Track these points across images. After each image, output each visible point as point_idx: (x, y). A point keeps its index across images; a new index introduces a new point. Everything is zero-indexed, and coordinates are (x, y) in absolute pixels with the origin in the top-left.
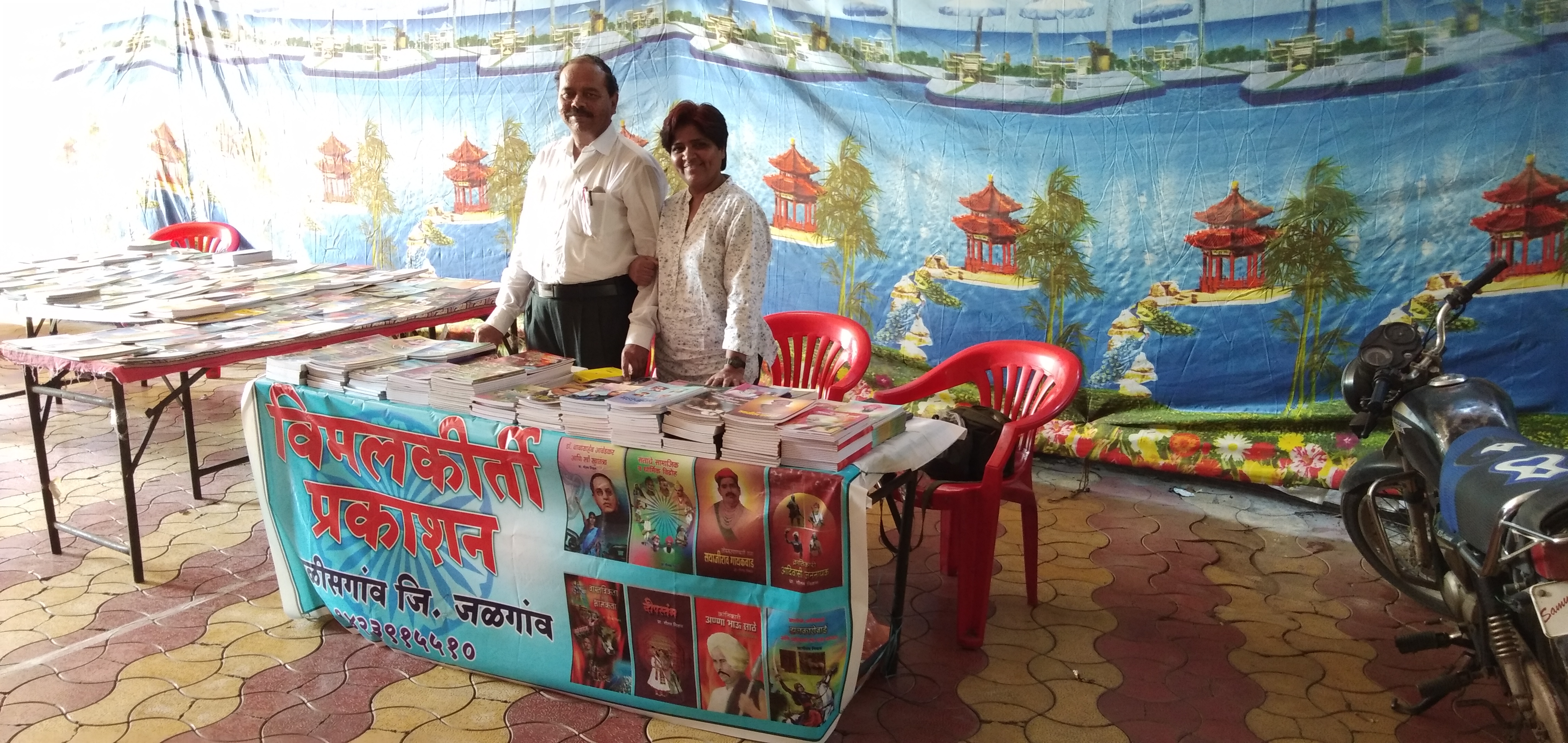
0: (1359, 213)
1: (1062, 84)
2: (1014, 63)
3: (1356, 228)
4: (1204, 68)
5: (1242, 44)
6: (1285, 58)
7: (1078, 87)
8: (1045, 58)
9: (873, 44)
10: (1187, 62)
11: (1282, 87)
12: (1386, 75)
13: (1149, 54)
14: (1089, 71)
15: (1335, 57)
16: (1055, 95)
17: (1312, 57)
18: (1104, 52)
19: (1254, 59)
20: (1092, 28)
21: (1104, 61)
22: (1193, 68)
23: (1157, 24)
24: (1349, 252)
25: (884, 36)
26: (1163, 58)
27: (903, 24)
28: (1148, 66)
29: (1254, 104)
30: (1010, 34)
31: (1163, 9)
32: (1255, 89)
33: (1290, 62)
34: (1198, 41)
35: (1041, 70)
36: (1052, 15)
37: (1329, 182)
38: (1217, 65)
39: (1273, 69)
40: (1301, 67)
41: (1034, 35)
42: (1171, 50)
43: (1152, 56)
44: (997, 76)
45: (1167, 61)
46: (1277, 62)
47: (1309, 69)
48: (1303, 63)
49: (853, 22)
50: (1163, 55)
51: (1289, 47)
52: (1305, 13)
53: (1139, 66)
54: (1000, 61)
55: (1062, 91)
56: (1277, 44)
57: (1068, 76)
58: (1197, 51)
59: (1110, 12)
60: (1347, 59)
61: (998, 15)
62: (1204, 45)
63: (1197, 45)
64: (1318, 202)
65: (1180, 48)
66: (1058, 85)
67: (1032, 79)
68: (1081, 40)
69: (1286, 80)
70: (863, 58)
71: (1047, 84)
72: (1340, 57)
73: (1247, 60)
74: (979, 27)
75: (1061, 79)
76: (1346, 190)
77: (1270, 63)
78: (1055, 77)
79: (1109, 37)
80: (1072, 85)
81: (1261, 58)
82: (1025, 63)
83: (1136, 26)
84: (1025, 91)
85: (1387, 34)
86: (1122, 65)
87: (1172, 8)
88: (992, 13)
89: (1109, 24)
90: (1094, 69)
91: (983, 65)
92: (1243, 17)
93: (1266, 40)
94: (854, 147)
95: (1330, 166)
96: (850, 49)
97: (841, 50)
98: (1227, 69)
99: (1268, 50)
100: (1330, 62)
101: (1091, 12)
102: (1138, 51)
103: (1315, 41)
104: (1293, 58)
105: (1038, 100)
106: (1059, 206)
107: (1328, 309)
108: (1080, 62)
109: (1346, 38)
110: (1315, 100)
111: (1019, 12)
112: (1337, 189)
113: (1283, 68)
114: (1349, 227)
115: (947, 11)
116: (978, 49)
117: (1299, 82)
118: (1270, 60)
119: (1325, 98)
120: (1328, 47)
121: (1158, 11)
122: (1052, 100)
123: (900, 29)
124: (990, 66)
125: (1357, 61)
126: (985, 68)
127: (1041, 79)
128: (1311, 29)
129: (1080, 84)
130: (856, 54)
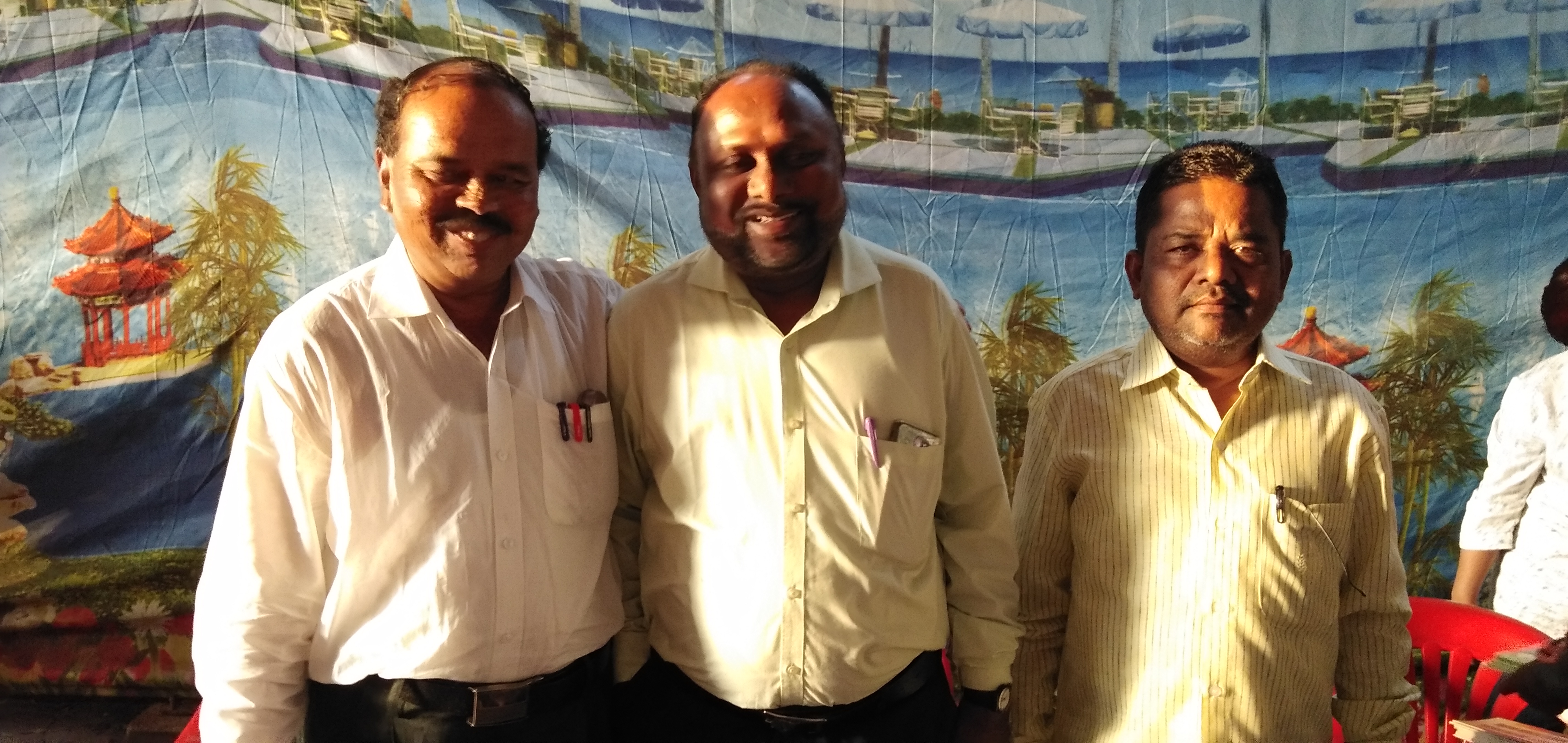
0: (1487, 353)
1: (1033, 147)
2: (949, 107)
3: (1480, 375)
4: (1268, 129)
5: (1327, 94)
6: (1390, 119)
7: (1060, 153)
8: (1004, 103)
9: (675, 64)
10: (1239, 119)
11: (1384, 163)
12: (1531, 149)
13: (1180, 104)
14: (1079, 128)
15: (1461, 120)
16: (1022, 165)
17: (1428, 117)
18: (1106, 96)
19: (1344, 118)
20: (1085, 57)
21: (1105, 111)
22: (1250, 129)
23: (1193, 55)
24: (1470, 410)
25: (700, 49)
26: (1202, 111)
27: (734, 30)
28: (1179, 123)
29: (1344, 188)
30: (940, 58)
31: (1202, 30)
32: (1346, 165)
33: (1397, 124)
34: (1259, 87)
35: (997, 124)
36: (1013, 31)
37: (1447, 308)
38: (1287, 126)
39: (1370, 134)
40: (1411, 132)
41: (983, 64)
42: (1214, 99)
43: (1184, 106)
44: (917, 131)
45: (1209, 116)
46: (1378, 125)
47: (1422, 136)
48: (1416, 126)
49: (632, 20)
50: (1202, 106)
51: (1396, 101)
52: (1420, 49)
53: (1162, 122)
54: (924, 105)
55: (1034, 160)
56: (1378, 96)
57: (1044, 134)
58: (1256, 102)
59: (1114, 32)
60: (1474, 124)
61: (919, 24)
62: (1268, 93)
63: (1256, 91)
64: (1434, 337)
65: (1229, 96)
66: (1027, 150)
67: (981, 137)
68: (1066, 75)
69: (1391, 152)
70: (655, 86)
71: (1008, 147)
72: (1467, 120)
73: (1333, 119)
74: (884, 43)
75: (1031, 139)
76: (1473, 319)
77: (1368, 125)
78: (1021, 135)
79: (1114, 71)
80: (1051, 150)
81: (1355, 117)
82: (969, 110)
83: (1159, 57)
84: (970, 158)
85: (1534, 88)
86: (1134, 119)
87: (1216, 30)
88: (906, 20)
89: (1113, 52)
90: (1088, 125)
91: (892, 110)
92: (1328, 51)
93: (1363, 89)
94: (641, 246)
95: (1449, 284)
96: (628, 68)
97: (610, 69)
98: (1301, 132)
99: (1366, 104)
100: (1453, 127)
101: (1082, 29)
102: (1162, 97)
103: (1434, 94)
104: (1401, 118)
105: (992, 173)
106: (1025, 347)
107: (1438, 494)
108: (1065, 111)
109: (1477, 91)
110: (1432, 183)
111: (956, 22)
112: (1460, 317)
113: (1385, 133)
114: (1471, 373)
115: (822, 12)
116: (881, 81)
117: (1407, 157)
118: (1367, 120)
119: (1447, 181)
120: (1452, 103)
121: (1193, 33)
122: (1016, 174)
123: (729, 37)
124: (906, 112)
125: (1491, 126)
126: (895, 116)
127: (996, 139)
128: (1428, 75)
129: (1064, 148)
130: (641, 79)
